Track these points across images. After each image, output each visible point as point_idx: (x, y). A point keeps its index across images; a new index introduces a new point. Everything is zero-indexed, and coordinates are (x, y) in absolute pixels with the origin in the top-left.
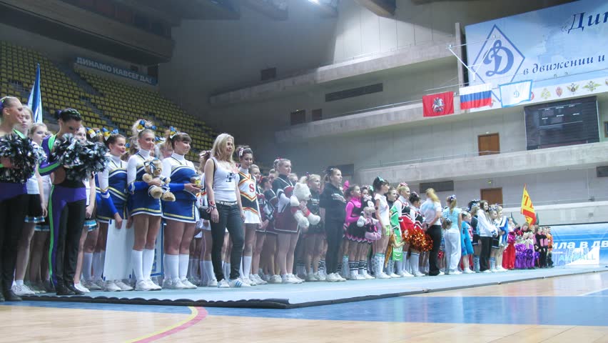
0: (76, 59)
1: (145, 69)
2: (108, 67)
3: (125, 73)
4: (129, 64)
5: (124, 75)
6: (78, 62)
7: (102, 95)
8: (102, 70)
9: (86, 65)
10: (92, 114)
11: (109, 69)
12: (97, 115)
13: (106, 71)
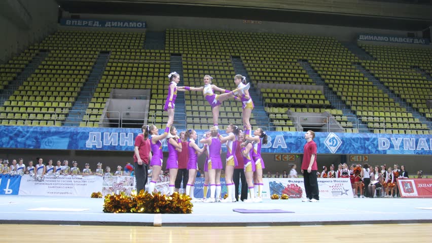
0: (359, 37)
1: (420, 33)
2: (385, 38)
3: (401, 40)
4: (405, 33)
5: (400, 41)
6: (360, 38)
7: (376, 59)
8: (380, 41)
9: (367, 40)
10: (357, 74)
11: (386, 39)
12: (362, 75)
13: (384, 41)
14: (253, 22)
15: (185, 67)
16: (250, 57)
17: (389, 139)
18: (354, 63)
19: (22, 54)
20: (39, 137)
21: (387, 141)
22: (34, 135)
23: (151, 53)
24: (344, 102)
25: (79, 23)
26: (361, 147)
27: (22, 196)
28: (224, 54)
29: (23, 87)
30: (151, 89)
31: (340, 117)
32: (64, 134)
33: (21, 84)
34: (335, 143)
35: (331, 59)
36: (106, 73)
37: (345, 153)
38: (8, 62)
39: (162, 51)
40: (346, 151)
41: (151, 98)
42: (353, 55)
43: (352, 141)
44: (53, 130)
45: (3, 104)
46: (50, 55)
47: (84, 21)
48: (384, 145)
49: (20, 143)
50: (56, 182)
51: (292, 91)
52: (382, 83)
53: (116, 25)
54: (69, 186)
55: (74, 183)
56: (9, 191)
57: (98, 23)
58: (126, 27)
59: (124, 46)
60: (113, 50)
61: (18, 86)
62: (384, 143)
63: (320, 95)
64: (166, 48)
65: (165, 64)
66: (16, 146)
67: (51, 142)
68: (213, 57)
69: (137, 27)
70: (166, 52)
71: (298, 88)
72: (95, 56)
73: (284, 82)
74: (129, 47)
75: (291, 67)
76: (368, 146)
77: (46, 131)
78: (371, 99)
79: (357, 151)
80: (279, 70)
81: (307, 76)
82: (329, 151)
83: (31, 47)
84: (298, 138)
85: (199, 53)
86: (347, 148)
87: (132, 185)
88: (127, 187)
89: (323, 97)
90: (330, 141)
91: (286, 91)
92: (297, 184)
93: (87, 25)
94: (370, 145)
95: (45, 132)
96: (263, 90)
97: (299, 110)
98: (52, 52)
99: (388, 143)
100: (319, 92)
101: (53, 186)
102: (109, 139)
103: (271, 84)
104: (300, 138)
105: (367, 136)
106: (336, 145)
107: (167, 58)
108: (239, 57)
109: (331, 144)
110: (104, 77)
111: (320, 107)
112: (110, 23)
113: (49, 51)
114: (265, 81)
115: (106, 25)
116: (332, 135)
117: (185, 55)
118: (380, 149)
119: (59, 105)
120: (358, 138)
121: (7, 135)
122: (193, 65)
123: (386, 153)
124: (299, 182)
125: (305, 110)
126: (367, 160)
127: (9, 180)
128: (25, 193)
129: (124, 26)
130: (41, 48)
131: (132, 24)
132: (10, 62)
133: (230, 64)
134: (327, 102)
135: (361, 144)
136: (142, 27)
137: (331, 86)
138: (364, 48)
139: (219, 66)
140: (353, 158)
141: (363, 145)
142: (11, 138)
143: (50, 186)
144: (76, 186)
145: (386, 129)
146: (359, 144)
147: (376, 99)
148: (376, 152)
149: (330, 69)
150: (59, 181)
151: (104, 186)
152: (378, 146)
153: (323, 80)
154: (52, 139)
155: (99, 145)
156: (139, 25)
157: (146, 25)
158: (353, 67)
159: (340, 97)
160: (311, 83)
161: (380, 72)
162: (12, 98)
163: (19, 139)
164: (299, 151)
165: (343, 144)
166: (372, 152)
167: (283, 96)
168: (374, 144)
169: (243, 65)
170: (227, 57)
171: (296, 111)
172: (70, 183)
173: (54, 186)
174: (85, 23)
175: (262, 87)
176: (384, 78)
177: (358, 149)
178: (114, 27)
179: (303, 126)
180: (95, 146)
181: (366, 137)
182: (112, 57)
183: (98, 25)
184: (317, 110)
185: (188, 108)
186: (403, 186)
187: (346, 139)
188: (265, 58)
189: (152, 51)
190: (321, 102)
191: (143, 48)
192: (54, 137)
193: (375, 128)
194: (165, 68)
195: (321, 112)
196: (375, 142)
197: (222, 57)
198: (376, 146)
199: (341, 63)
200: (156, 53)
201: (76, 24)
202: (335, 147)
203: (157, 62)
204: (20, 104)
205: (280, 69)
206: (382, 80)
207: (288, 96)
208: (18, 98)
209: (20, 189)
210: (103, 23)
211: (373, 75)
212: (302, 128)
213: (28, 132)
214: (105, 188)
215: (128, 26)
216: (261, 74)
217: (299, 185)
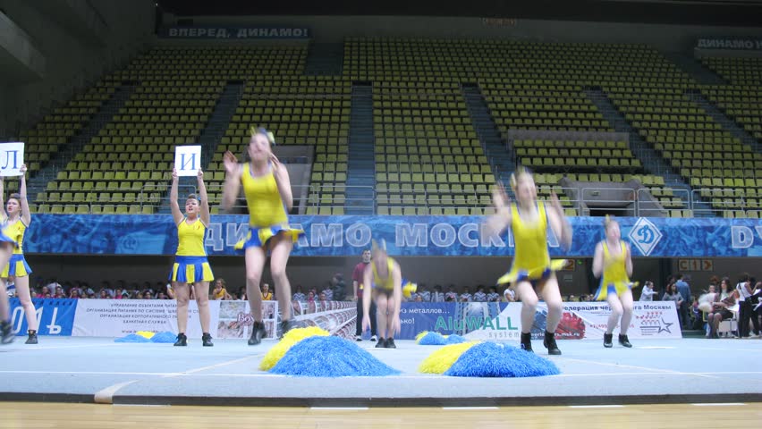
0: (697, 44)
2: (747, 42)
6: (699, 45)
7: (728, 82)
8: (737, 49)
9: (712, 48)
10: (693, 111)
11: (749, 44)
12: (701, 111)
13: (745, 49)
14: (500, 21)
15: (377, 104)
16: (496, 84)
17: (753, 228)
18: (688, 91)
19: (92, 90)
20: (114, 232)
21: (747, 232)
22: (105, 230)
23: (317, 82)
24: (668, 162)
25: (192, 32)
26: (699, 243)
27: (77, 337)
28: (448, 79)
29: (91, 147)
30: (315, 146)
31: (658, 189)
32: (158, 227)
33: (88, 142)
34: (649, 236)
35: (644, 85)
36: (236, 118)
37: (668, 256)
38: (68, 104)
39: (336, 78)
40: (670, 252)
41: (315, 161)
42: (686, 75)
43: (682, 233)
44: (137, 220)
45: (56, 176)
46: (139, 90)
47: (199, 30)
48: (742, 239)
49: (81, 244)
50: (137, 313)
51: (570, 144)
52: (741, 125)
53: (256, 34)
54: (160, 319)
55: (168, 314)
56: (55, 329)
57: (224, 31)
58: (274, 37)
59: (270, 70)
60: (250, 77)
61: (82, 146)
62: (742, 236)
63: (622, 150)
64: (344, 72)
65: (342, 100)
66: (75, 250)
67: (134, 242)
68: (428, 85)
69: (293, 37)
70: (344, 78)
71: (582, 138)
72: (218, 90)
73: (558, 127)
74: (278, 71)
75: (570, 101)
76: (712, 241)
77: (125, 222)
78: (718, 156)
79: (691, 252)
80: (548, 107)
81: (599, 116)
82: (638, 252)
83: (108, 78)
84: (580, 228)
85: (404, 79)
86: (672, 245)
87: (271, 317)
89: (628, 153)
90: (639, 234)
91: (560, 144)
92: (576, 312)
93: (205, 36)
94: (714, 240)
95: (123, 224)
96: (517, 143)
97: (583, 177)
98: (144, 84)
99: (749, 236)
100: (621, 145)
101: (131, 319)
102: (236, 234)
103: (533, 131)
104: (584, 229)
105: (710, 222)
106: (651, 240)
107: (346, 90)
108: (475, 85)
109: (642, 238)
110: (232, 126)
111: (622, 171)
112: (245, 31)
113: (138, 83)
114: (522, 126)
115: (239, 35)
116: (643, 222)
117: (377, 84)
118: (734, 246)
119: (151, 176)
120: (692, 227)
121: (58, 231)
122: (391, 101)
123: (746, 254)
124: (579, 309)
125: (594, 177)
126: (711, 269)
127: (56, 309)
128: (82, 332)
129: (271, 34)
130: (124, 78)
131: (284, 32)
132: (71, 104)
133: (458, 98)
134: (636, 163)
135: (698, 237)
136: (302, 37)
137: (643, 133)
138: (707, 63)
139: (438, 102)
140: (684, 265)
141: (702, 240)
142: (65, 236)
143: (127, 319)
144: (171, 320)
145: (746, 209)
146: (694, 239)
147: (728, 156)
148: (727, 253)
149: (642, 103)
150: (142, 311)
151: (222, 319)
152: (730, 242)
153: (630, 122)
154: (137, 237)
155: (219, 246)
156: (297, 32)
157: (309, 33)
158: (685, 98)
159: (659, 153)
160: (606, 129)
161: (738, 106)
162: (70, 166)
163: (79, 238)
164: (582, 253)
165: (664, 239)
166: (720, 253)
167: (554, 152)
168: (723, 239)
169: (483, 99)
170: (454, 85)
171: (577, 179)
172: (161, 314)
173: (134, 319)
174: (201, 32)
175: (516, 137)
176: (743, 116)
177: (693, 246)
178: (253, 37)
179: (589, 207)
180: (212, 247)
181: (706, 224)
182: (248, 90)
183: (224, 36)
184: (617, 177)
185: (381, 177)
187: (670, 228)
188: (522, 86)
189: (319, 78)
190: (625, 163)
191: (304, 74)
192: (140, 233)
193: (724, 208)
194: (341, 108)
195: (625, 180)
196: (725, 235)
197: (445, 85)
198: (726, 241)
199: (663, 91)
200: (326, 81)
201: (186, 34)
202: (650, 245)
203: (328, 97)
204: (85, 176)
205: (549, 104)
206: (740, 120)
207: (564, 152)
208: (82, 166)
209: (75, 324)
210: (233, 31)
211: (723, 111)
212: (588, 209)
213: (93, 224)
214: (223, 323)
215: (277, 35)
216: (515, 114)
217: (579, 315)
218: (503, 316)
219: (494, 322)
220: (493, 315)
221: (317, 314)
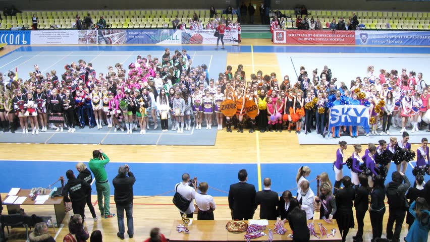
50: (51, 35)
87: (96, 36)
88: (93, 38)
92: (200, 33)
128: (34, 43)
144: (62, 38)
150: (53, 35)
172: (59, 36)
173: (50, 38)
186: (277, 35)
209: (31, 40)
214: (80, 38)
217: (201, 34)
218: (174, 35)
219: (171, 37)
220: (171, 34)
221: (111, 35)
